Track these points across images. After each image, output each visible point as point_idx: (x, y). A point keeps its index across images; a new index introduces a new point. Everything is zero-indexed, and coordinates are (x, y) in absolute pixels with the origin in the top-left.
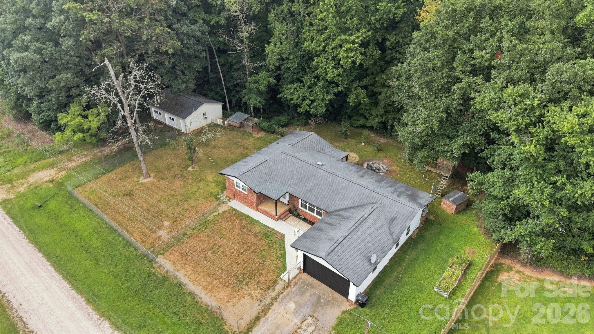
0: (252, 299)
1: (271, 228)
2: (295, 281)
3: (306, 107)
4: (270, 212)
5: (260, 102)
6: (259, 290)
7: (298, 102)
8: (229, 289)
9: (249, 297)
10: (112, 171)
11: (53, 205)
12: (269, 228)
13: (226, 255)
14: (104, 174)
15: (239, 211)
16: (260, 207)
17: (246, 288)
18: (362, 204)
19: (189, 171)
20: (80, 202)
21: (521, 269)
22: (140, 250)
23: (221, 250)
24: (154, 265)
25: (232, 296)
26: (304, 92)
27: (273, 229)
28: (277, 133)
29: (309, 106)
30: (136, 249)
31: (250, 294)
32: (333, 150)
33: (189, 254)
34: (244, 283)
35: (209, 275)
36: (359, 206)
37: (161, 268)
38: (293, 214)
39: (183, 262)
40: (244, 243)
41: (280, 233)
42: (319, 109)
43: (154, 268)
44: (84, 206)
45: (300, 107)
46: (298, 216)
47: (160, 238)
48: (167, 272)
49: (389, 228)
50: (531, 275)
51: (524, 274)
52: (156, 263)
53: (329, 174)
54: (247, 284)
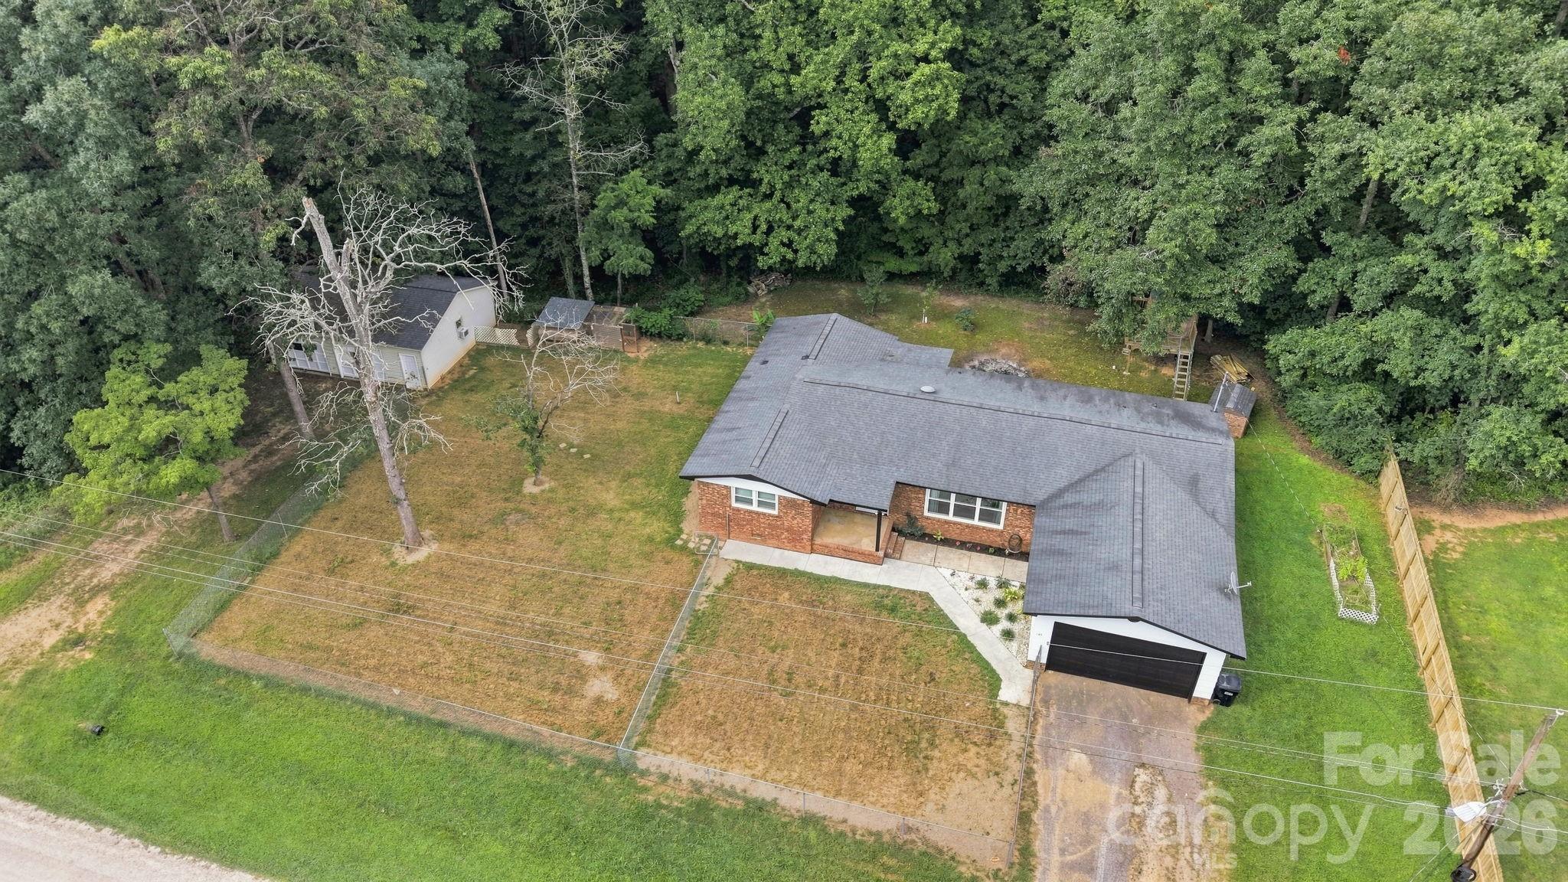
0: (974, 776)
1: (884, 587)
2: (1039, 698)
3: (783, 250)
4: (856, 547)
5: (642, 258)
6: (973, 749)
7: (757, 239)
8: (898, 772)
9: (962, 775)
10: (275, 555)
11: (142, 712)
12: (876, 587)
13: (823, 690)
14: (260, 569)
15: (767, 568)
16: (818, 541)
17: (936, 753)
18: (1102, 464)
19: (533, 496)
20: (247, 676)
21: (1447, 520)
22: (565, 753)
23: (799, 679)
24: (641, 782)
25: (920, 788)
26: (769, 211)
27: (890, 589)
28: (691, 337)
29: (789, 245)
30: (549, 755)
31: (960, 768)
32: (910, 350)
33: (720, 717)
34: (924, 744)
35: (817, 755)
36: (1096, 472)
37: (670, 782)
38: (912, 536)
39: (718, 745)
40: (844, 645)
41: (914, 592)
42: (821, 248)
43: (645, 789)
44: (271, 684)
45: (763, 254)
46: (926, 537)
47: (599, 701)
48: (697, 787)
49: (1199, 504)
50: (1471, 526)
51: (1458, 529)
52: (644, 773)
53: (972, 410)
54: (932, 744)
